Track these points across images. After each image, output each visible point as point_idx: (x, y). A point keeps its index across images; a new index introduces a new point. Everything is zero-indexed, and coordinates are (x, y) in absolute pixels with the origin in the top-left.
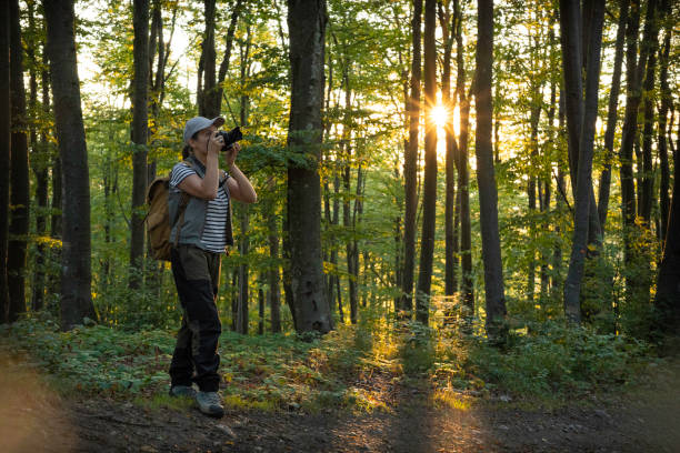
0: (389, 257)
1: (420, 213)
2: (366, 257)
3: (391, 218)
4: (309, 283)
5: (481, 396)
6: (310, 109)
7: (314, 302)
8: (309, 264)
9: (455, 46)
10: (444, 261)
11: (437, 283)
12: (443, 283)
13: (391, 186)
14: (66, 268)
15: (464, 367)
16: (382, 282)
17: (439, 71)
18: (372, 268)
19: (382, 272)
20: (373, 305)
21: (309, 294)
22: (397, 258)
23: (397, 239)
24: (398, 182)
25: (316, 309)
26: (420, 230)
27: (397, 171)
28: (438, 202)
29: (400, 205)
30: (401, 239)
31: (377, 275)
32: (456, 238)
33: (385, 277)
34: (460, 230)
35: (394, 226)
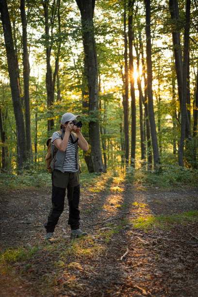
0: (118, 138)
1: (130, 120)
3: (118, 123)
4: (97, 157)
5: (150, 188)
6: (95, 103)
7: (99, 163)
8: (97, 151)
9: (141, 55)
11: (138, 148)
12: (140, 148)
13: (117, 110)
14: (19, 155)
15: (146, 180)
16: (115, 149)
18: (111, 143)
19: (115, 144)
20: (112, 158)
21: (97, 160)
22: (121, 139)
23: (121, 131)
24: (120, 108)
25: (100, 165)
27: (119, 104)
29: (121, 118)
30: (122, 131)
31: (113, 146)
32: (145, 131)
33: (116, 147)
34: (146, 128)
35: (119, 126)
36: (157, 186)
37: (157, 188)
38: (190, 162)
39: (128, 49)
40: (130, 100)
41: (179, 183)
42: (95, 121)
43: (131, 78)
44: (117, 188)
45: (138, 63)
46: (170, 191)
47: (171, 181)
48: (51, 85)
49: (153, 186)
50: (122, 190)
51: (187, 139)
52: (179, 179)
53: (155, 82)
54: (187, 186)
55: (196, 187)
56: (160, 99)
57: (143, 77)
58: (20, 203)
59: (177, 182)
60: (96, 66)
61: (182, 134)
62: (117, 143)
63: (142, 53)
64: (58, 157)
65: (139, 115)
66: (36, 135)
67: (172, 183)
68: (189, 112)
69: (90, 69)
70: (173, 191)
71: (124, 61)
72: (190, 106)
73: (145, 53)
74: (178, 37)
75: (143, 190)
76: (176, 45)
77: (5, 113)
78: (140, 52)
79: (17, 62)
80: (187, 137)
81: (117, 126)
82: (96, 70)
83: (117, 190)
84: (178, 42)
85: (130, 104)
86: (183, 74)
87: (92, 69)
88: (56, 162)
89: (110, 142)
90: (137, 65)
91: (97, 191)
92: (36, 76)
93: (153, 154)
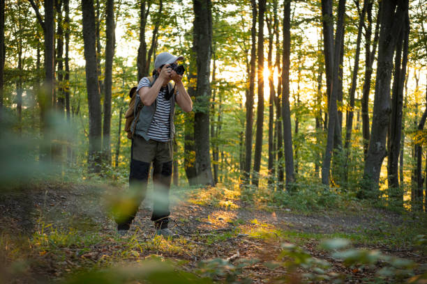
0: (236, 155)
1: (255, 129)
2: (222, 154)
3: (238, 132)
4: (204, 165)
5: (279, 209)
6: (206, 86)
7: (206, 174)
8: (204, 156)
9: (275, 36)
10: (268, 157)
13: (238, 113)
17: (266, 50)
18: (226, 161)
19: (232, 163)
21: (203, 170)
22: (241, 155)
23: (241, 144)
24: (241, 111)
26: (254, 138)
27: (241, 104)
28: (264, 123)
29: (243, 125)
30: (243, 144)
31: (229, 165)
32: (275, 144)
33: (233, 166)
34: (277, 140)
35: (239, 136)
36: (288, 208)
37: (288, 210)
38: (339, 182)
39: (257, 24)
40: (256, 100)
41: (321, 207)
42: (204, 111)
43: (259, 76)
44: (230, 202)
45: (270, 47)
46: (308, 216)
47: (309, 204)
48: (145, 66)
49: (283, 208)
50: (237, 206)
51: (335, 150)
52: (321, 202)
53: (293, 75)
54: (332, 213)
55: (345, 215)
56: (299, 101)
57: (277, 67)
58: (84, 203)
59: (317, 206)
60: (209, 33)
61: (329, 142)
62: (235, 162)
63: (277, 32)
64: (143, 116)
65: (268, 122)
66: (119, 142)
67: (310, 207)
68: (340, 113)
69: (201, 36)
70: (312, 216)
71: (251, 43)
72: (342, 105)
73: (281, 33)
74: (329, 5)
75: (267, 210)
76: (326, 16)
77: (76, 108)
78: (274, 32)
79: (98, 34)
80: (336, 147)
81: (236, 136)
82: (210, 40)
83: (230, 206)
84: (329, 12)
85: (256, 106)
86: (335, 55)
87: (203, 38)
88: (139, 123)
89: (224, 160)
90: (268, 49)
91: (200, 203)
92: (124, 56)
93: (284, 168)
